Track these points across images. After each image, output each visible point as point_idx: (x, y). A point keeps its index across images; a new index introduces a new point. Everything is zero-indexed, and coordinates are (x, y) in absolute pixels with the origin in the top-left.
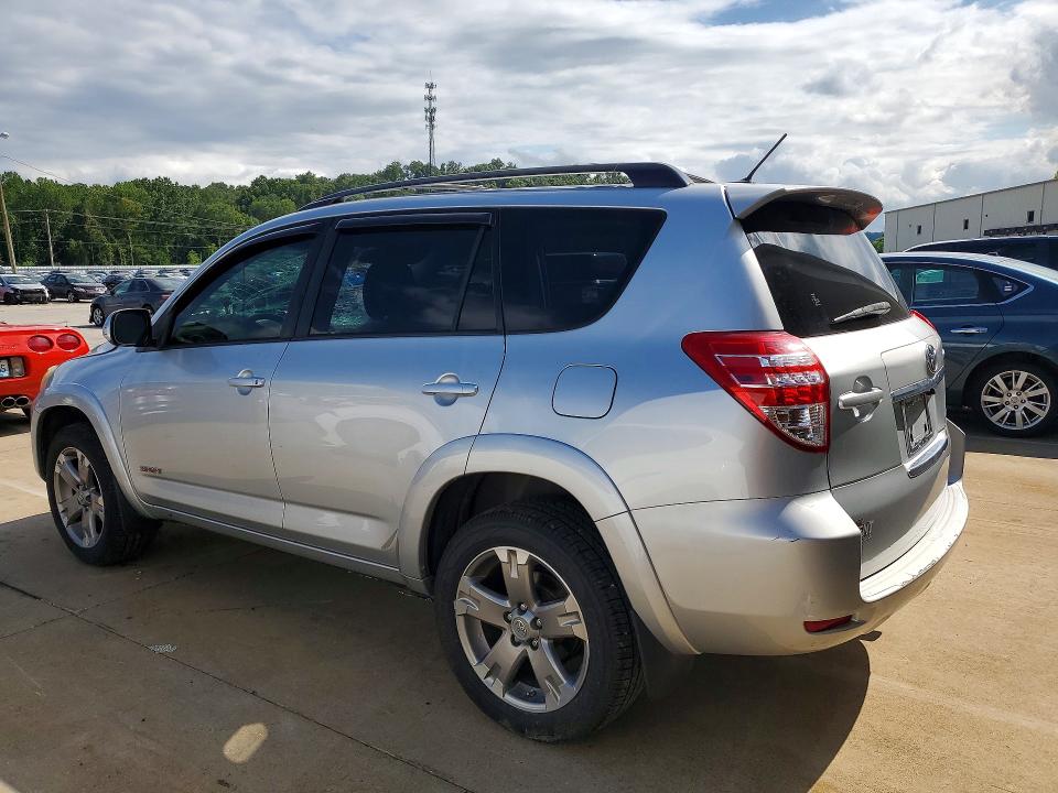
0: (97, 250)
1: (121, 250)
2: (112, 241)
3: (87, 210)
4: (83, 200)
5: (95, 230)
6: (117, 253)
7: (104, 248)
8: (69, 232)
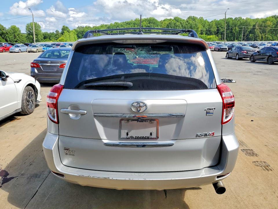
0: (257, 37)
1: (264, 37)
2: (262, 34)
3: (257, 26)
4: (256, 23)
5: (257, 31)
6: (262, 38)
7: (259, 36)
8: (250, 32)
